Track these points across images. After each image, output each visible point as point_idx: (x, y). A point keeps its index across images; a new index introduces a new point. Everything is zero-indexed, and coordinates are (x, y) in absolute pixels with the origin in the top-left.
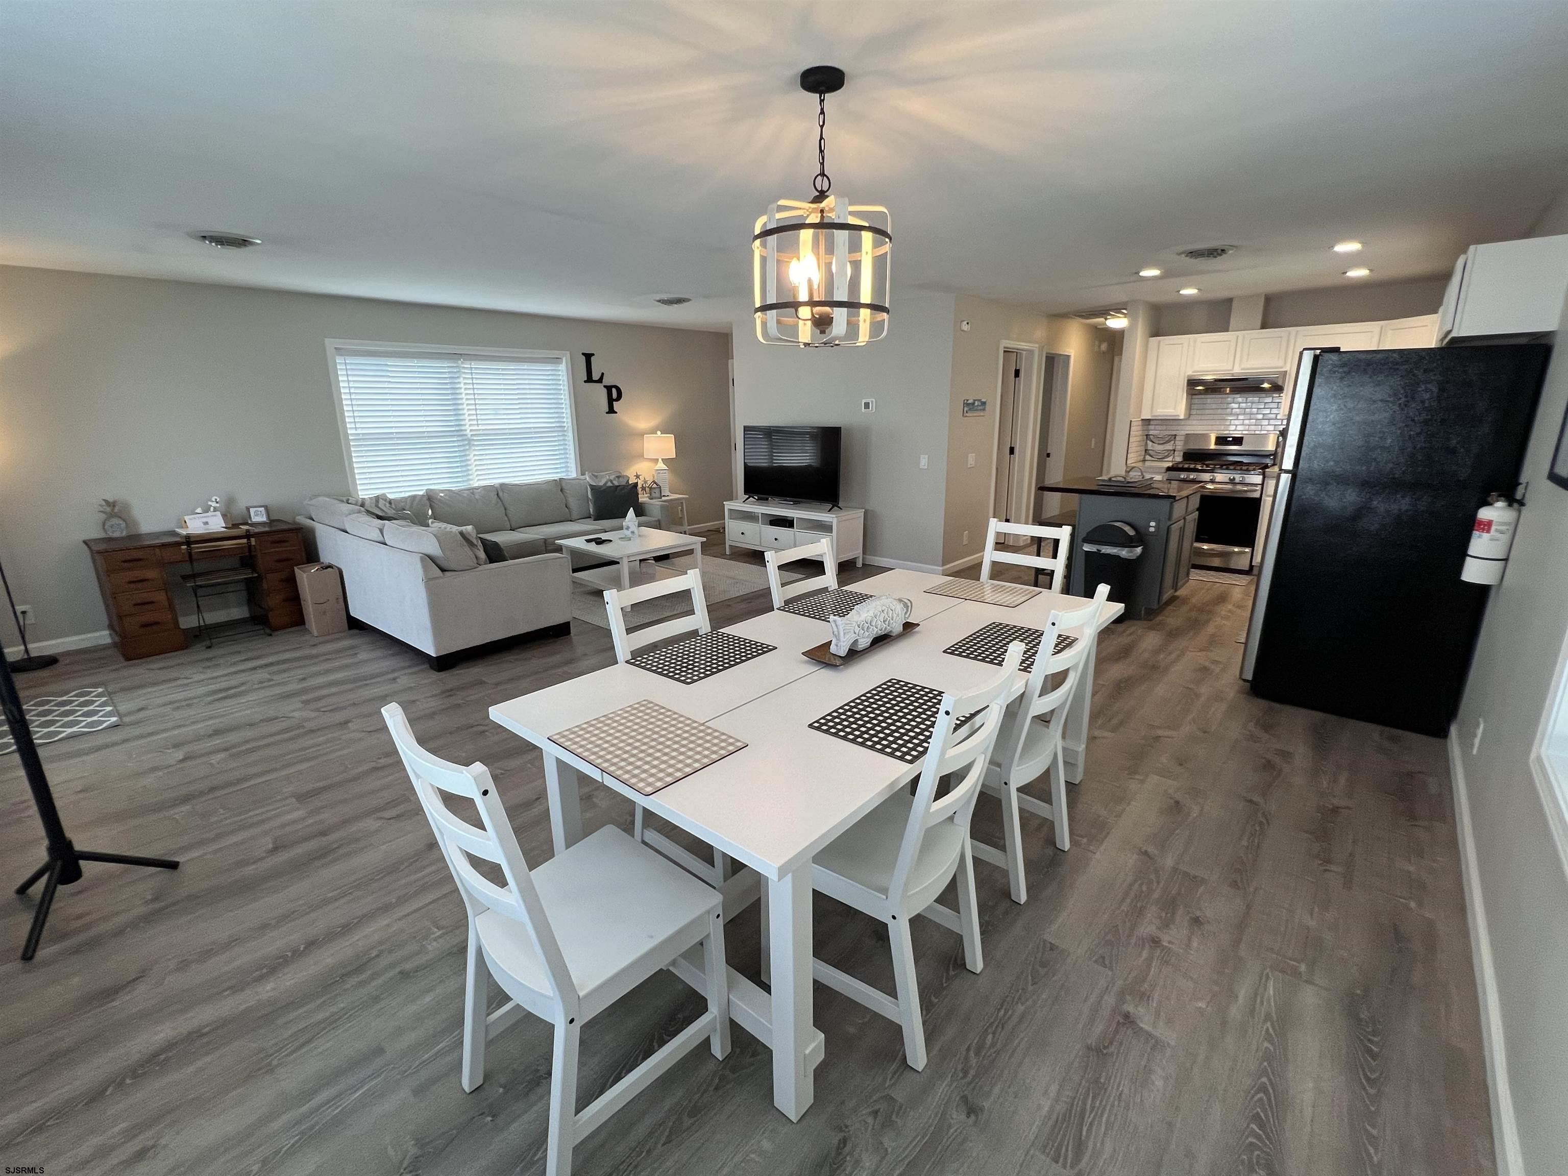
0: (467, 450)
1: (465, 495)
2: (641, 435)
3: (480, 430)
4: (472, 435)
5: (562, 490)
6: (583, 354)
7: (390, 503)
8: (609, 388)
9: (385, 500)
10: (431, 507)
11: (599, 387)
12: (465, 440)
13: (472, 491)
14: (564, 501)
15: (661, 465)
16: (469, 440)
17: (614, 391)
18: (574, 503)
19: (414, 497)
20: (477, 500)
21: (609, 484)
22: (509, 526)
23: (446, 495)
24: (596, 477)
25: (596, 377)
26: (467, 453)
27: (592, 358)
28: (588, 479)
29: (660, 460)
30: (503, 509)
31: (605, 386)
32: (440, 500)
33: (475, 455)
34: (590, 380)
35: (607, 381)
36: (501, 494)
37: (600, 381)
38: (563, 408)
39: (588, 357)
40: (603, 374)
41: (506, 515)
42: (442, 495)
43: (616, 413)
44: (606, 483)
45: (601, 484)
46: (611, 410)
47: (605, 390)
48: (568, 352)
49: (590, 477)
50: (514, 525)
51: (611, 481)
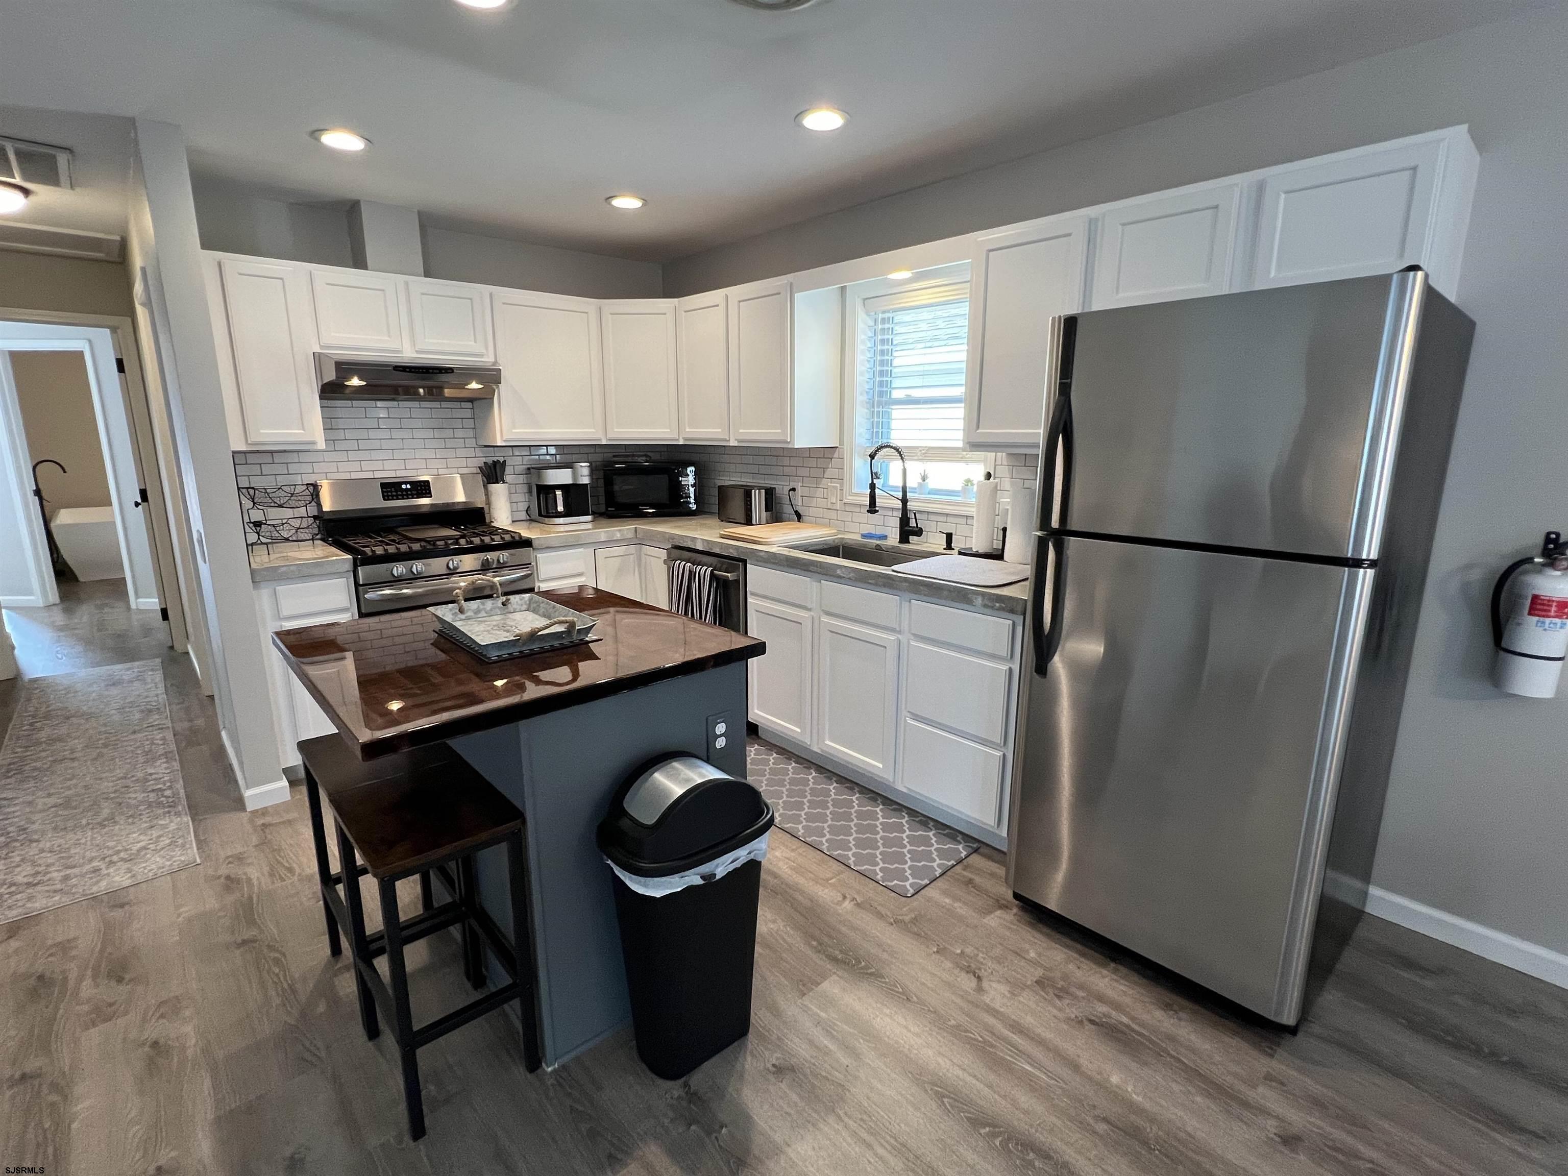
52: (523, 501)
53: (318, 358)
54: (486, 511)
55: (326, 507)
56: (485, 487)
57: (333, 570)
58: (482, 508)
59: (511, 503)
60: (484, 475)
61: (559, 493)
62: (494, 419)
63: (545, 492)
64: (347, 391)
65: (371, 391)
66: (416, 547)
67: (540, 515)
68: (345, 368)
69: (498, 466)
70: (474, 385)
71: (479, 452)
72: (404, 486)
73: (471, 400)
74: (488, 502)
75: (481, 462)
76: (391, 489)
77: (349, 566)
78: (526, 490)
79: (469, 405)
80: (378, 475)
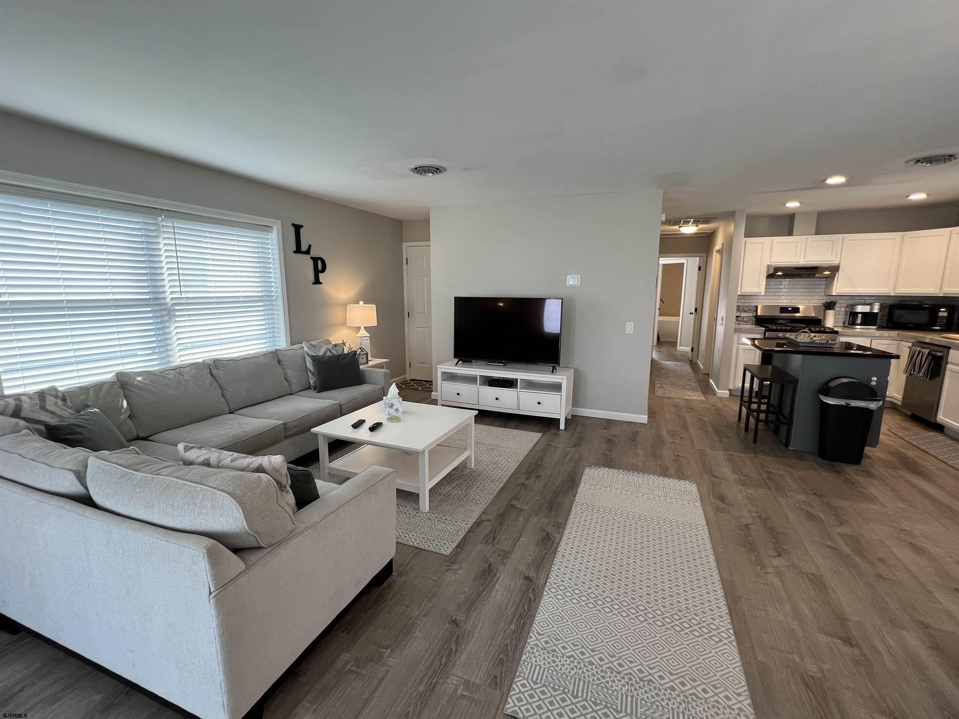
0: (167, 321)
1: (171, 377)
2: (344, 305)
3: (182, 298)
4: (173, 304)
5: (279, 362)
6: (293, 225)
7: (64, 400)
8: (315, 260)
9: (56, 396)
10: (126, 397)
11: (307, 258)
12: (165, 309)
13: (179, 370)
14: (283, 375)
15: (363, 332)
16: (169, 310)
17: (319, 262)
18: (292, 374)
19: (99, 386)
20: (186, 381)
21: (329, 354)
22: (227, 409)
23: (145, 379)
24: (314, 346)
25: (304, 248)
26: (167, 325)
27: (301, 230)
28: (305, 349)
29: (362, 328)
30: (219, 389)
31: (312, 258)
32: (137, 387)
33: (176, 327)
34: (298, 250)
35: (313, 253)
36: (215, 371)
37: (308, 252)
38: (271, 277)
39: (297, 228)
40: (310, 246)
41: (223, 396)
42: (140, 379)
43: (321, 283)
44: (325, 353)
45: (321, 353)
46: (317, 281)
47: (311, 262)
48: (280, 221)
49: (309, 348)
50: (233, 406)
51: (330, 352)
52: (841, 318)
53: (769, 266)
54: (822, 321)
55: (759, 314)
56: (825, 311)
57: (758, 332)
58: (821, 319)
59: (835, 319)
60: (825, 307)
61: (860, 315)
62: (833, 286)
63: (854, 315)
64: (776, 276)
65: (785, 276)
66: (788, 328)
67: (849, 324)
68: (777, 269)
69: (832, 304)
70: (827, 273)
71: (825, 298)
72: (789, 309)
73: (826, 278)
74: (824, 317)
75: (824, 302)
76: (784, 309)
77: (763, 331)
78: (845, 314)
79: (825, 279)
80: (779, 304)
